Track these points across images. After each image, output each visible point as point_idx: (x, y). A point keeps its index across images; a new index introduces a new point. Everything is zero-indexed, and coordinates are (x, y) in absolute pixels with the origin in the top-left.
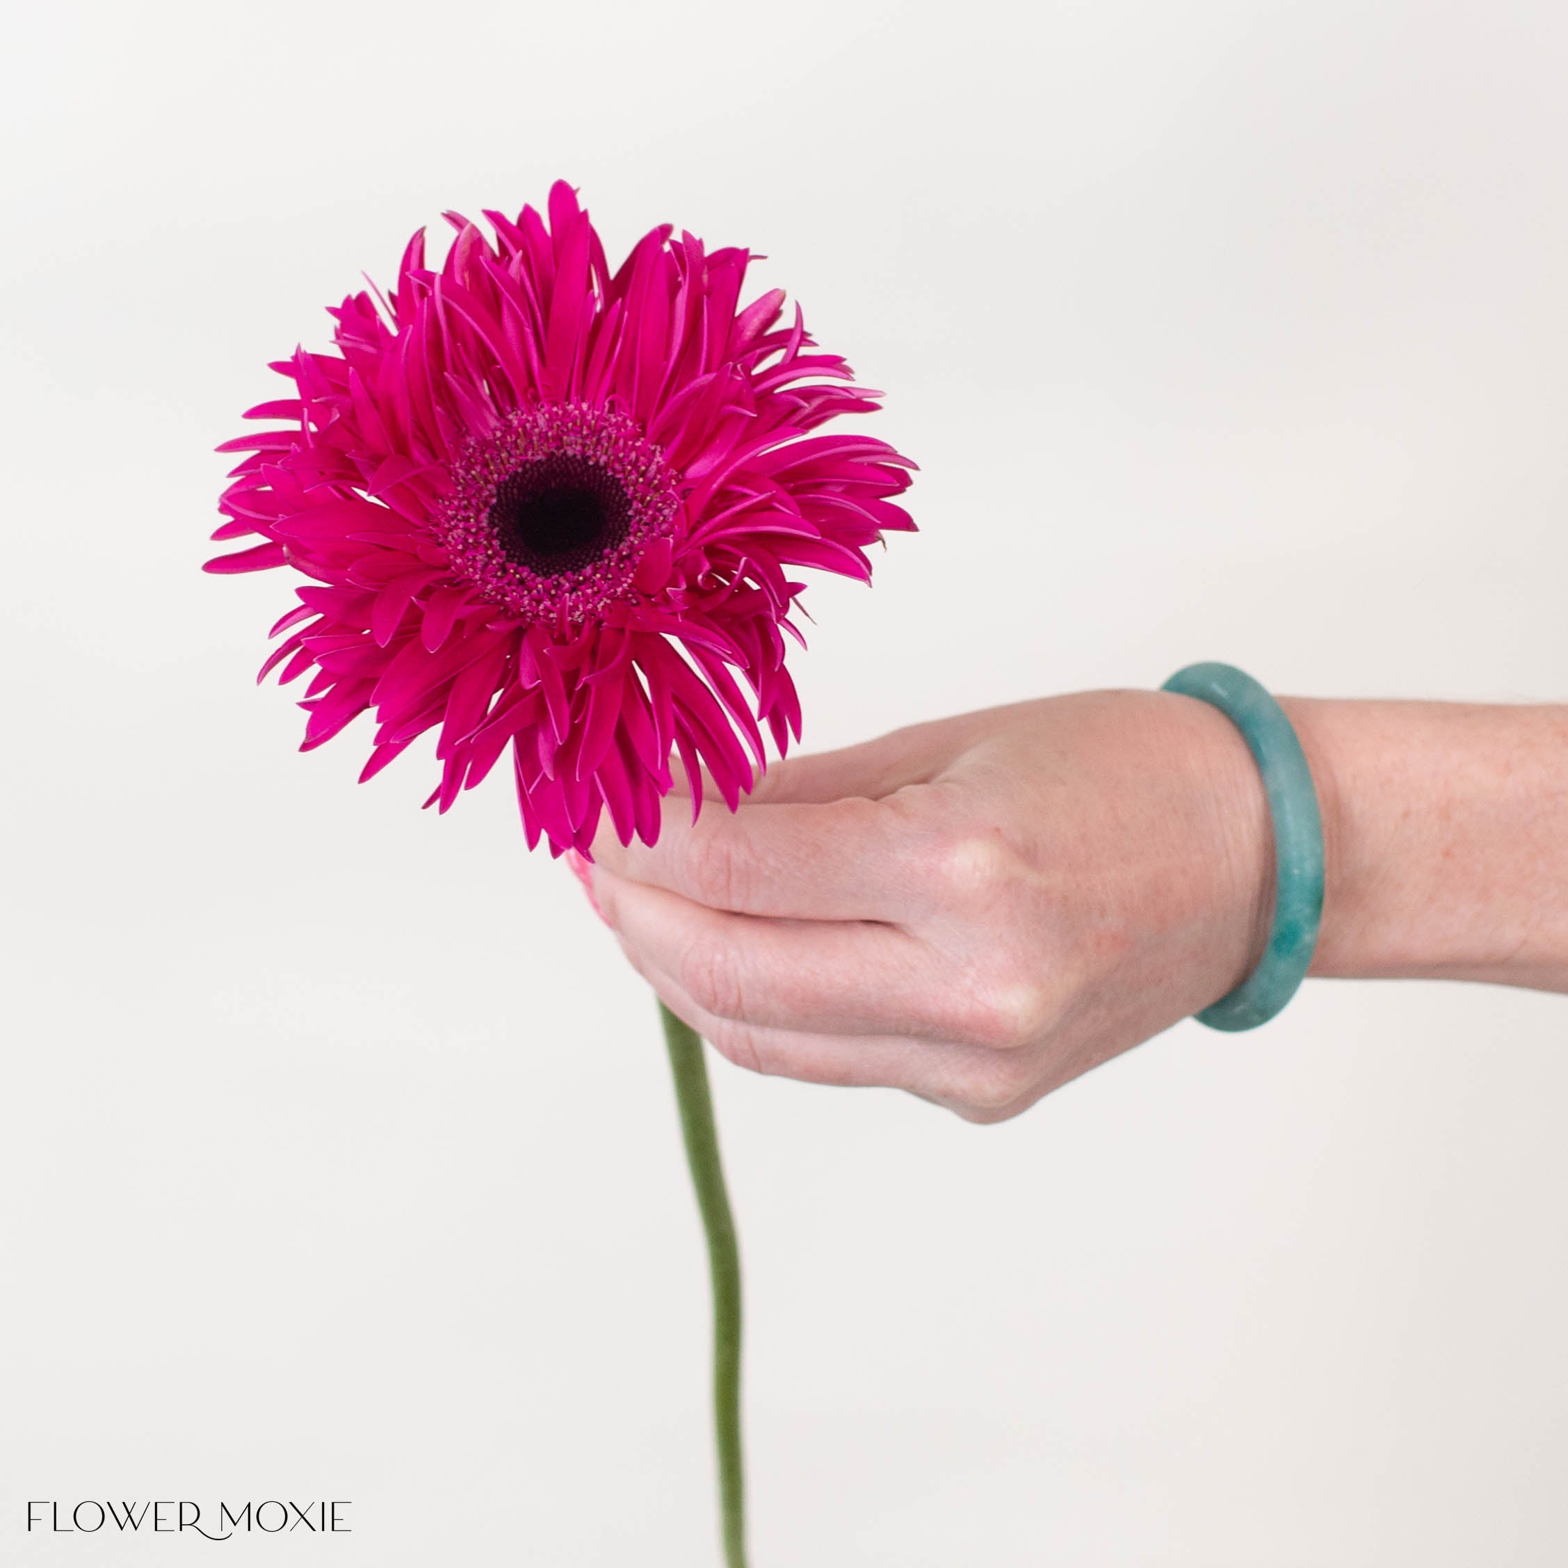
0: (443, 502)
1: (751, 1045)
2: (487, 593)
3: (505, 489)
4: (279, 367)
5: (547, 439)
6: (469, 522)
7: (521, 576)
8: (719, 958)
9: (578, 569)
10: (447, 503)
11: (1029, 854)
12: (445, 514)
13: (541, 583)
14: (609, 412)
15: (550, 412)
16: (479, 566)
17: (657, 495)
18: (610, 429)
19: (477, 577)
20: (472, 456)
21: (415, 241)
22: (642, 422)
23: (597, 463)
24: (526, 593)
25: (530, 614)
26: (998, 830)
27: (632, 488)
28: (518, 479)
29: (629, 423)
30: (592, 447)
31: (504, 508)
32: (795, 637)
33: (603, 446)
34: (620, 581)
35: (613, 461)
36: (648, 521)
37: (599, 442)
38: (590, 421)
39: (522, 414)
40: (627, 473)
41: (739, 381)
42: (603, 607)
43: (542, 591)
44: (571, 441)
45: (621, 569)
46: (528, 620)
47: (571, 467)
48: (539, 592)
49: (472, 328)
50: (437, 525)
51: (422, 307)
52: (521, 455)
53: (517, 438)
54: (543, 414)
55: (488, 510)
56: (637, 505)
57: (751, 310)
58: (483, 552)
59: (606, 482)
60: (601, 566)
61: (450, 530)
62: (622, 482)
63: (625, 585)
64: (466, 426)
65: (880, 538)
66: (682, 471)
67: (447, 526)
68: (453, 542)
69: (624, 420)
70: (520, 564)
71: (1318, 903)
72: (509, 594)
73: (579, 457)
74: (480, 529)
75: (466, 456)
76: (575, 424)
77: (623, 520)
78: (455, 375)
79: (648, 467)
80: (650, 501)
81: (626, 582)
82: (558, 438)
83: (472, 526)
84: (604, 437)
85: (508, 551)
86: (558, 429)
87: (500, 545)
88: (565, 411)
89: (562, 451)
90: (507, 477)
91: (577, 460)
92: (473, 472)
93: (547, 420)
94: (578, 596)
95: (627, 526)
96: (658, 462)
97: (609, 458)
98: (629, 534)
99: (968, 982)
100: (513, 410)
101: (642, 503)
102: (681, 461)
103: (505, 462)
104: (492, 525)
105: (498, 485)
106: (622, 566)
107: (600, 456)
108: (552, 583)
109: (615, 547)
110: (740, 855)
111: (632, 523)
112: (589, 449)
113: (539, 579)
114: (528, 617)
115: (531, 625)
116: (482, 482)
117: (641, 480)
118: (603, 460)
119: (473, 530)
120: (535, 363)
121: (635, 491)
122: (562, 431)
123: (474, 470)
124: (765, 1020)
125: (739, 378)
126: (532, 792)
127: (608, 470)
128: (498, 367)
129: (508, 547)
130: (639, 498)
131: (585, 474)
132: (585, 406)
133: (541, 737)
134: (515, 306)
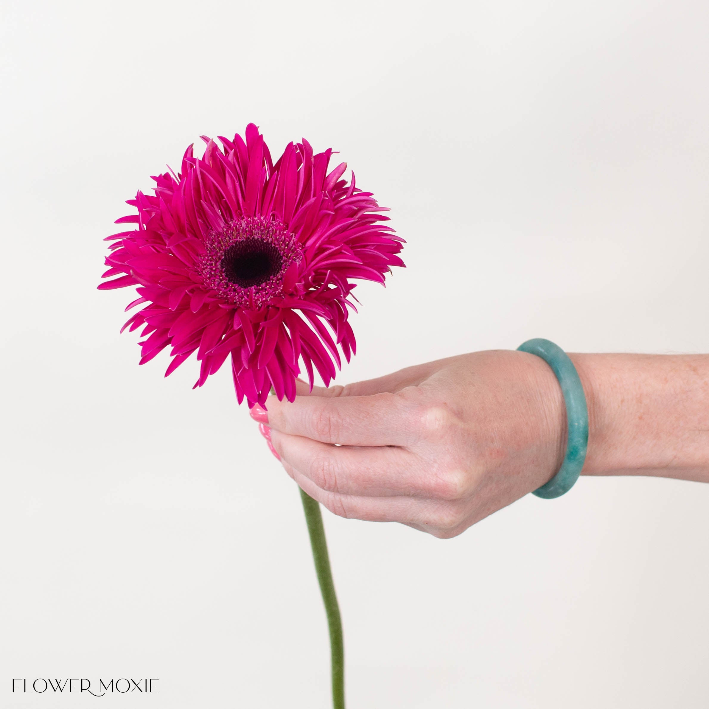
0: (201, 258)
1: (342, 504)
2: (220, 294)
3: (228, 253)
4: (130, 202)
5: (246, 232)
6: (212, 265)
7: (234, 288)
8: (326, 464)
9: (259, 285)
10: (203, 258)
11: (459, 414)
12: (202, 262)
13: (243, 290)
14: (273, 220)
15: (247, 221)
16: (217, 283)
17: (293, 254)
18: (273, 227)
19: (216, 288)
20: (213, 239)
21: (189, 149)
22: (286, 223)
23: (268, 241)
24: (236, 294)
25: (238, 303)
26: (445, 404)
27: (283, 251)
28: (234, 249)
29: (281, 224)
30: (265, 235)
31: (228, 260)
32: (353, 308)
33: (270, 234)
34: (277, 288)
35: (274, 240)
36: (289, 264)
37: (268, 232)
38: (264, 224)
39: (235, 222)
40: (280, 245)
41: (327, 200)
42: (270, 299)
43: (244, 293)
44: (256, 233)
45: (278, 284)
46: (238, 305)
47: (256, 244)
48: (242, 294)
49: (213, 183)
50: (198, 267)
51: (191, 172)
52: (235, 238)
53: (233, 232)
54: (244, 222)
55: (220, 261)
56: (285, 258)
57: (333, 174)
58: (219, 278)
59: (271, 249)
60: (269, 283)
61: (204, 269)
62: (278, 249)
63: (279, 290)
64: (210, 226)
65: (389, 270)
66: (304, 244)
67: (202, 267)
68: (205, 274)
69: (279, 223)
70: (234, 283)
71: (586, 438)
72: (229, 295)
73: (260, 239)
74: (217, 269)
75: (211, 239)
76: (258, 225)
77: (279, 265)
78: (205, 202)
79: (289, 242)
80: (290, 256)
81: (280, 289)
82: (251, 232)
83: (213, 267)
84: (271, 230)
85: (229, 278)
86: (251, 228)
87: (226, 275)
88: (254, 220)
89: (253, 237)
90: (229, 248)
91: (259, 241)
92: (214, 245)
93: (246, 224)
94: (259, 295)
95: (281, 267)
96: (294, 240)
97: (272, 239)
98: (281, 270)
99: (435, 470)
100: (231, 220)
101: (287, 258)
102: (303, 239)
103: (228, 242)
104: (222, 268)
105: (225, 251)
106: (278, 282)
107: (269, 239)
108: (248, 290)
109: (275, 275)
110: (334, 419)
111: (282, 266)
112: (264, 236)
113: (243, 289)
114: (237, 304)
115: (239, 307)
116: (218, 250)
117: (286, 247)
118: (270, 240)
119: (214, 269)
120: (240, 199)
121: (284, 253)
122: (253, 228)
123: (214, 244)
124: (347, 492)
125: (327, 198)
126: (239, 375)
127: (272, 244)
128: (224, 200)
129: (229, 276)
130: (285, 256)
131: (263, 247)
132: (262, 218)
133: (243, 352)
134: (232, 174)
